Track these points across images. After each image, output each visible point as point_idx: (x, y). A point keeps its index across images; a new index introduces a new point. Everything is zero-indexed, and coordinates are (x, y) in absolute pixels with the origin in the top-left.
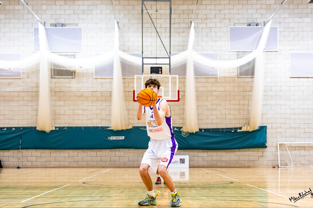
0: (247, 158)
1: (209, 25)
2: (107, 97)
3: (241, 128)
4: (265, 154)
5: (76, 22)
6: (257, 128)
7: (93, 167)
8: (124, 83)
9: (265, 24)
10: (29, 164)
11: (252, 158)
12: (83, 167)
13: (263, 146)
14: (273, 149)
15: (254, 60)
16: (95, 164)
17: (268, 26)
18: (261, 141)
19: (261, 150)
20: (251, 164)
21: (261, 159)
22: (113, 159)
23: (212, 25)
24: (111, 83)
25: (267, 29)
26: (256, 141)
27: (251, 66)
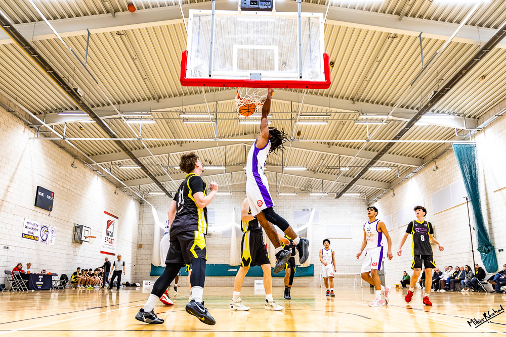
0: (304, 282)
1: (282, 210)
2: (228, 248)
3: (300, 265)
4: (314, 280)
5: (212, 207)
6: (309, 265)
7: (219, 286)
8: (237, 240)
9: (312, 210)
10: (185, 284)
11: (306, 282)
12: (214, 286)
13: (312, 275)
14: (318, 277)
15: (307, 228)
16: (220, 284)
17: (314, 210)
18: (311, 272)
19: (311, 277)
20: (306, 285)
21: (311, 283)
22: (230, 282)
23: (285, 210)
24: (230, 240)
25: (313, 212)
26: (308, 273)
27: (305, 232)
